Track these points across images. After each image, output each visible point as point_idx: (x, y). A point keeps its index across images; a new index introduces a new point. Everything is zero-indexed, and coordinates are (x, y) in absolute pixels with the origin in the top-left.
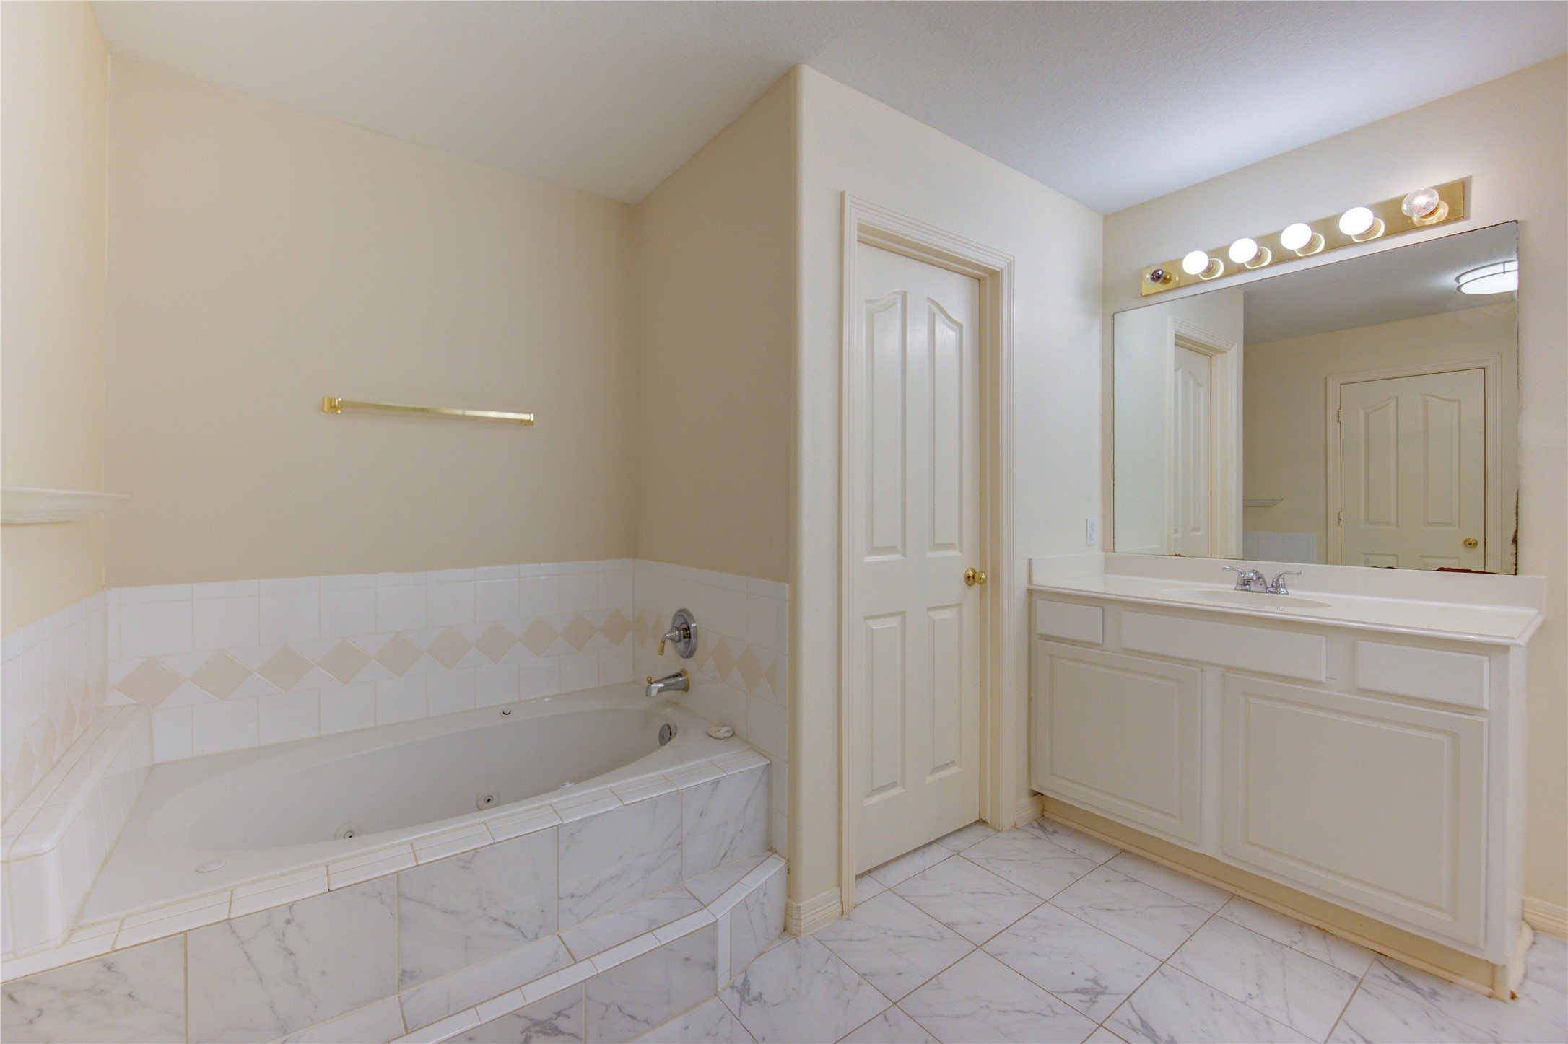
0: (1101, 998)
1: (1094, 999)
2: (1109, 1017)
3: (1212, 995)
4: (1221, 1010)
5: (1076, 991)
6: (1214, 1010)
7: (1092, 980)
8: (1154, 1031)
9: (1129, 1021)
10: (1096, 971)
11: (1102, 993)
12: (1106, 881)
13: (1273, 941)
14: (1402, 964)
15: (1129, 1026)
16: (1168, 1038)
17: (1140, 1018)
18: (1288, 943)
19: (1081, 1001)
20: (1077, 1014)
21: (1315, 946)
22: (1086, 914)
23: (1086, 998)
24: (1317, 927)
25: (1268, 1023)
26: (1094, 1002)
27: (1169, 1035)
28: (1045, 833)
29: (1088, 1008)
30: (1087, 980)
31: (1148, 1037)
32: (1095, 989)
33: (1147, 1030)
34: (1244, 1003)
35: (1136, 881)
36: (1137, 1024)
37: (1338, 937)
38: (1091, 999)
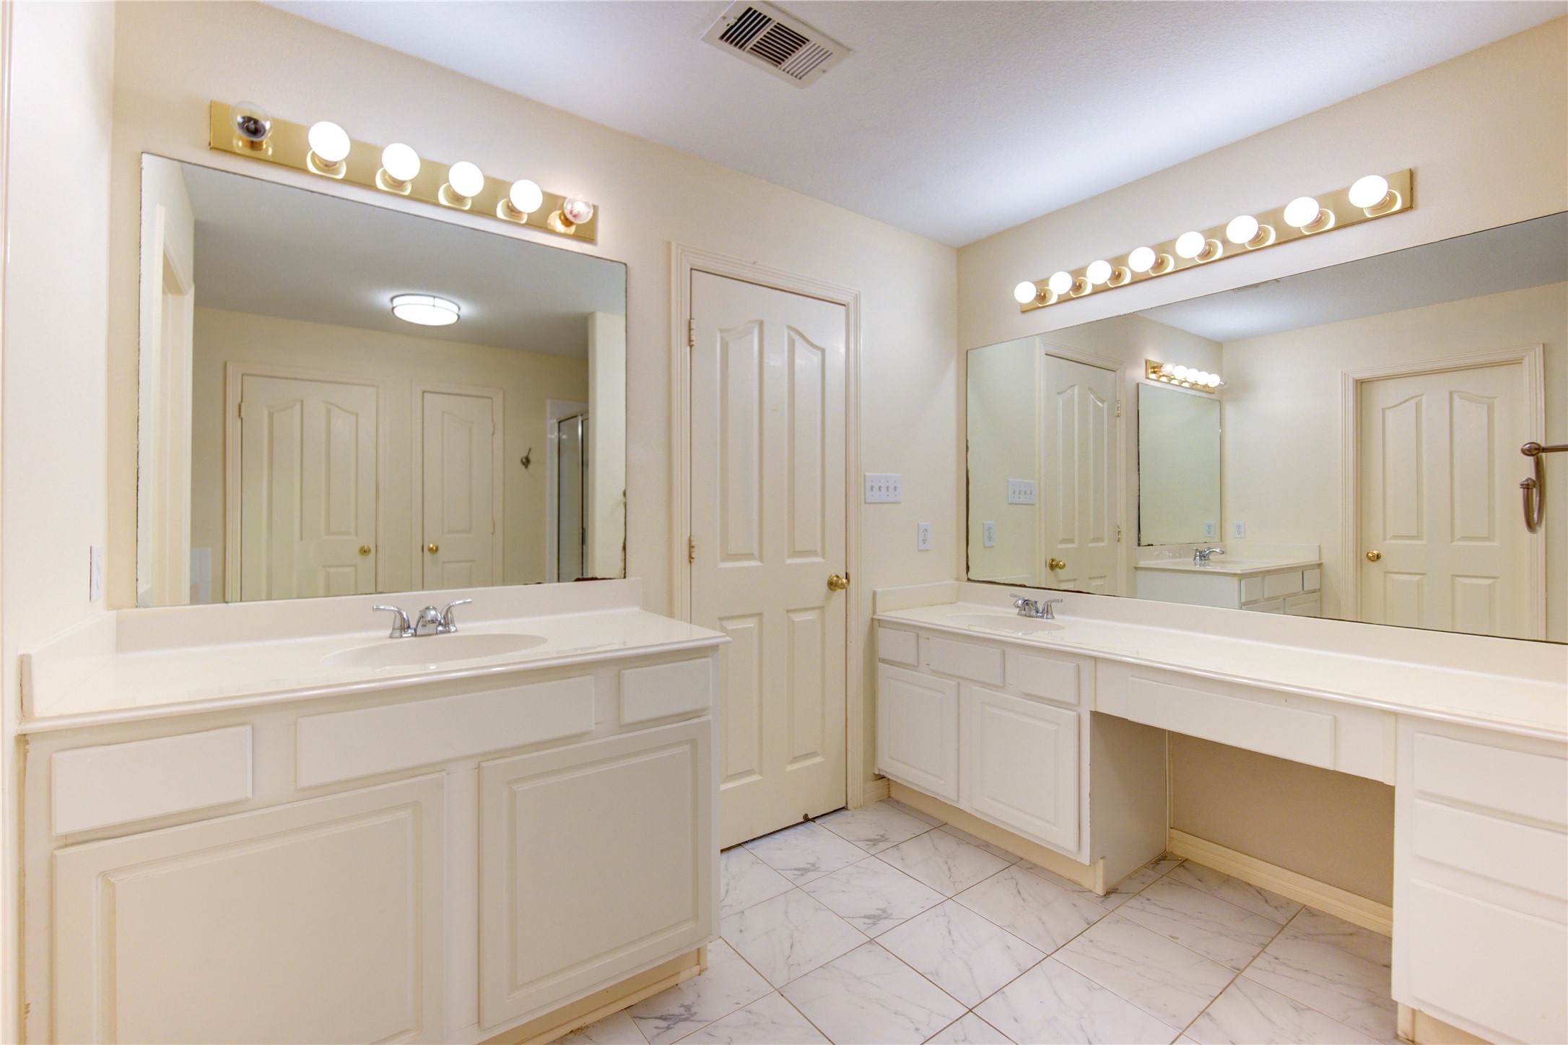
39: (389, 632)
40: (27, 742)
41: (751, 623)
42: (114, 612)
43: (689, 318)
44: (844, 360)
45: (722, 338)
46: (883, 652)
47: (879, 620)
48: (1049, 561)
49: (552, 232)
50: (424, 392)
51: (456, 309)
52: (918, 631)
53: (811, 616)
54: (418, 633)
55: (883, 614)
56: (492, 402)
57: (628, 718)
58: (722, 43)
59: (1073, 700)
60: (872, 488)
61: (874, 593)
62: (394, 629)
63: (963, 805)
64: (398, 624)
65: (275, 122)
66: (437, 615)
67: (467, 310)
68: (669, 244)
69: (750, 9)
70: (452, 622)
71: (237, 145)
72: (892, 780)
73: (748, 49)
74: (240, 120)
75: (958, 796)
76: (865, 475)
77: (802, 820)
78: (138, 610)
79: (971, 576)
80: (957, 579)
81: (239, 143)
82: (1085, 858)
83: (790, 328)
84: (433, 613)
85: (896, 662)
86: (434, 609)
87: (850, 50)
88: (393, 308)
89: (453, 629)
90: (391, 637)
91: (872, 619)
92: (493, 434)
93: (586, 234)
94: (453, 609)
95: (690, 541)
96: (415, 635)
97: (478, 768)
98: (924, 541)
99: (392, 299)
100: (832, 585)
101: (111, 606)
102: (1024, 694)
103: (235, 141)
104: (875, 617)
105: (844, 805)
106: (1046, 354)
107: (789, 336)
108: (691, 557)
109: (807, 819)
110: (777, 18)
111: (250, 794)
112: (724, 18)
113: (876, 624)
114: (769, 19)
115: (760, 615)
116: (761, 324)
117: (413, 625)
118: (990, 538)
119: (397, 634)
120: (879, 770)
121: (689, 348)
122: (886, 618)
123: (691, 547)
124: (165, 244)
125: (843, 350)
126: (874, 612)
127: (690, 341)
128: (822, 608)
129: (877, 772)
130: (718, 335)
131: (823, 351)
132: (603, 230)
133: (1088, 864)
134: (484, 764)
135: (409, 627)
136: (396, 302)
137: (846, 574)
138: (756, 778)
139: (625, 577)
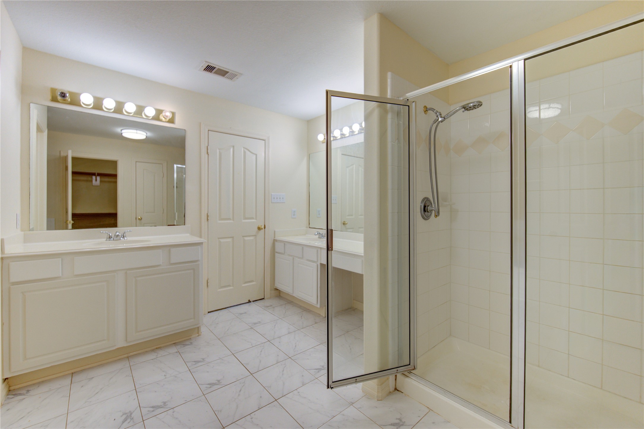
0: (133, 415)
1: (131, 418)
2: (142, 416)
3: (158, 384)
4: (164, 385)
5: (123, 422)
6: (162, 386)
7: (123, 415)
8: (158, 406)
9: (148, 411)
10: (120, 411)
11: (131, 414)
12: (82, 387)
13: (152, 359)
14: (180, 342)
15: (150, 412)
16: (163, 403)
17: (150, 407)
18: (156, 357)
19: (129, 423)
20: (133, 427)
21: (161, 353)
22: (91, 402)
23: (129, 420)
24: (157, 348)
25: (176, 377)
26: (133, 418)
27: (162, 402)
28: (23, 395)
29: (133, 421)
30: (121, 416)
31: (158, 408)
32: (127, 416)
33: (156, 407)
34: (166, 378)
35: (93, 378)
36: (152, 409)
37: (163, 347)
38: (130, 419)
39: (105, 240)
40: (3, 260)
41: (230, 240)
42: (23, 233)
43: (207, 145)
44: (264, 157)
45: (219, 152)
46: (277, 250)
47: (276, 240)
48: (342, 222)
49: (161, 121)
50: (136, 162)
51: (145, 134)
52: (285, 243)
53: (252, 238)
54: (114, 239)
55: (277, 238)
56: (163, 165)
57: (173, 261)
58: (204, 71)
59: (316, 260)
60: (274, 198)
61: (275, 231)
62: (107, 238)
63: (294, 295)
64: (108, 237)
65: (70, 93)
66: (119, 234)
67: (149, 134)
68: (200, 123)
69: (208, 65)
70: (126, 237)
71: (59, 99)
72: (281, 291)
73: (213, 72)
74: (59, 93)
75: (293, 292)
76: (271, 194)
77: (248, 301)
78: (30, 232)
79: (311, 226)
80: (307, 227)
81: (59, 98)
82: (318, 306)
83: (244, 148)
84: (118, 233)
85: (280, 253)
86: (119, 232)
87: (242, 74)
88: (122, 133)
89: (126, 238)
90: (106, 240)
91: (274, 240)
92: (163, 177)
93: (172, 121)
94: (126, 233)
95: (207, 214)
96: (113, 240)
97: (126, 273)
98: (294, 215)
99: (121, 130)
100: (259, 229)
101: (22, 230)
102: (307, 260)
103: (58, 98)
104: (275, 239)
105: (263, 298)
106: (342, 154)
107: (244, 150)
108: (208, 219)
109: (249, 302)
110: (217, 67)
111: (61, 275)
112: (202, 66)
113: (275, 241)
114: (215, 68)
115: (233, 237)
116: (233, 147)
117: (113, 237)
118: (319, 214)
119: (108, 239)
120: (276, 287)
121: (207, 155)
122: (279, 239)
123: (208, 216)
124: (37, 120)
125: (263, 155)
126: (275, 237)
127: (208, 153)
128: (255, 236)
129: (275, 288)
130: (218, 151)
131: (256, 155)
132: (177, 119)
133: (319, 307)
134: (127, 272)
135: (112, 238)
136: (123, 131)
137: (265, 225)
138: (231, 288)
139: (185, 225)
